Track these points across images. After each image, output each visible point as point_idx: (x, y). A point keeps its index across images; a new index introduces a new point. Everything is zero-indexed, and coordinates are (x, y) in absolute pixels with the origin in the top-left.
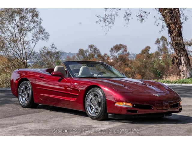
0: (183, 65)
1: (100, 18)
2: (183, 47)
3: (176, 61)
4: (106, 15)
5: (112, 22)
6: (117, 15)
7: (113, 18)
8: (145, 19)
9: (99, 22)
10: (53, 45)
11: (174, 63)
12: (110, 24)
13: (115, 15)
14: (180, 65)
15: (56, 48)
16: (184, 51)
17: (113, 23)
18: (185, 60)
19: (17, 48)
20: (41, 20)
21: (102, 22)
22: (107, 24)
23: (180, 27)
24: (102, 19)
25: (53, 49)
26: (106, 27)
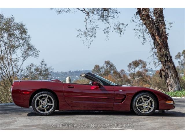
0: (170, 78)
1: (80, 32)
2: (170, 59)
3: (163, 74)
4: (87, 29)
5: (93, 35)
6: (97, 28)
7: (94, 31)
8: (124, 31)
9: (80, 36)
10: (43, 62)
11: (161, 76)
12: (92, 38)
13: (96, 28)
14: (167, 78)
15: (45, 65)
16: (171, 63)
17: (95, 37)
18: (172, 72)
19: (3, 64)
20: (29, 37)
21: (83, 36)
22: (89, 37)
23: (166, 38)
24: (83, 33)
25: (43, 66)
26: (87, 41)
